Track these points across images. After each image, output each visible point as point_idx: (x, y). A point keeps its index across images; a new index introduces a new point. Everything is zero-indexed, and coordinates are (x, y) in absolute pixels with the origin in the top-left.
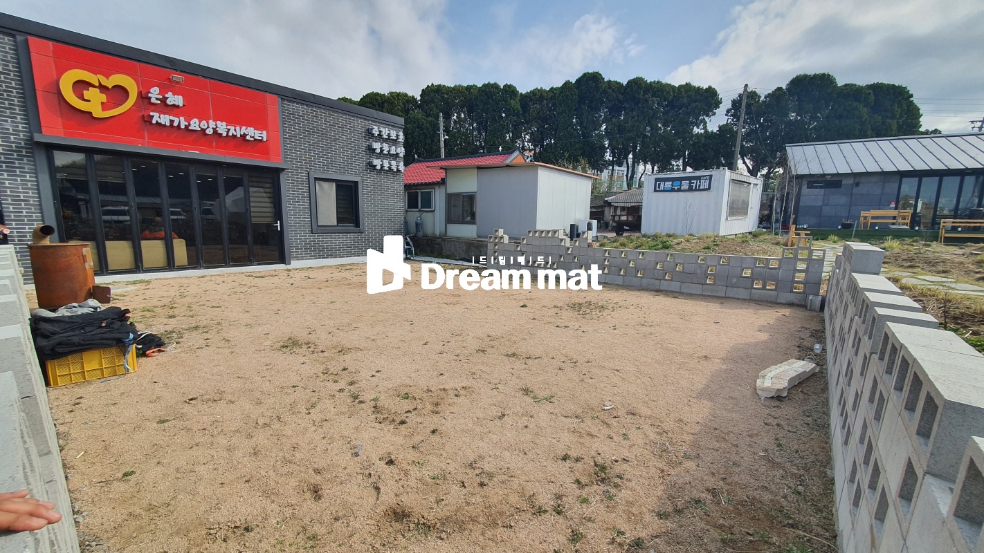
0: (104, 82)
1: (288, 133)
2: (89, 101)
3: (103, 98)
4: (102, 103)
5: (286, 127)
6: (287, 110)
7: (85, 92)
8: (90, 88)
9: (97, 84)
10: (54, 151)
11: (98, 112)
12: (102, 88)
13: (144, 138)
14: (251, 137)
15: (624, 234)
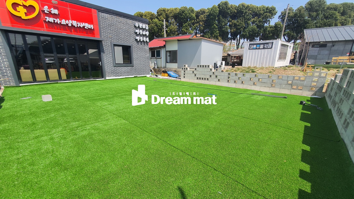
0: (25, 4)
1: (102, 26)
2: (19, 12)
3: (25, 10)
4: (25, 13)
6: (100, 16)
7: (17, 8)
8: (19, 6)
9: (22, 5)
10: (9, 33)
11: (24, 17)
12: (25, 6)
13: (44, 28)
14: (87, 27)
15: (236, 67)
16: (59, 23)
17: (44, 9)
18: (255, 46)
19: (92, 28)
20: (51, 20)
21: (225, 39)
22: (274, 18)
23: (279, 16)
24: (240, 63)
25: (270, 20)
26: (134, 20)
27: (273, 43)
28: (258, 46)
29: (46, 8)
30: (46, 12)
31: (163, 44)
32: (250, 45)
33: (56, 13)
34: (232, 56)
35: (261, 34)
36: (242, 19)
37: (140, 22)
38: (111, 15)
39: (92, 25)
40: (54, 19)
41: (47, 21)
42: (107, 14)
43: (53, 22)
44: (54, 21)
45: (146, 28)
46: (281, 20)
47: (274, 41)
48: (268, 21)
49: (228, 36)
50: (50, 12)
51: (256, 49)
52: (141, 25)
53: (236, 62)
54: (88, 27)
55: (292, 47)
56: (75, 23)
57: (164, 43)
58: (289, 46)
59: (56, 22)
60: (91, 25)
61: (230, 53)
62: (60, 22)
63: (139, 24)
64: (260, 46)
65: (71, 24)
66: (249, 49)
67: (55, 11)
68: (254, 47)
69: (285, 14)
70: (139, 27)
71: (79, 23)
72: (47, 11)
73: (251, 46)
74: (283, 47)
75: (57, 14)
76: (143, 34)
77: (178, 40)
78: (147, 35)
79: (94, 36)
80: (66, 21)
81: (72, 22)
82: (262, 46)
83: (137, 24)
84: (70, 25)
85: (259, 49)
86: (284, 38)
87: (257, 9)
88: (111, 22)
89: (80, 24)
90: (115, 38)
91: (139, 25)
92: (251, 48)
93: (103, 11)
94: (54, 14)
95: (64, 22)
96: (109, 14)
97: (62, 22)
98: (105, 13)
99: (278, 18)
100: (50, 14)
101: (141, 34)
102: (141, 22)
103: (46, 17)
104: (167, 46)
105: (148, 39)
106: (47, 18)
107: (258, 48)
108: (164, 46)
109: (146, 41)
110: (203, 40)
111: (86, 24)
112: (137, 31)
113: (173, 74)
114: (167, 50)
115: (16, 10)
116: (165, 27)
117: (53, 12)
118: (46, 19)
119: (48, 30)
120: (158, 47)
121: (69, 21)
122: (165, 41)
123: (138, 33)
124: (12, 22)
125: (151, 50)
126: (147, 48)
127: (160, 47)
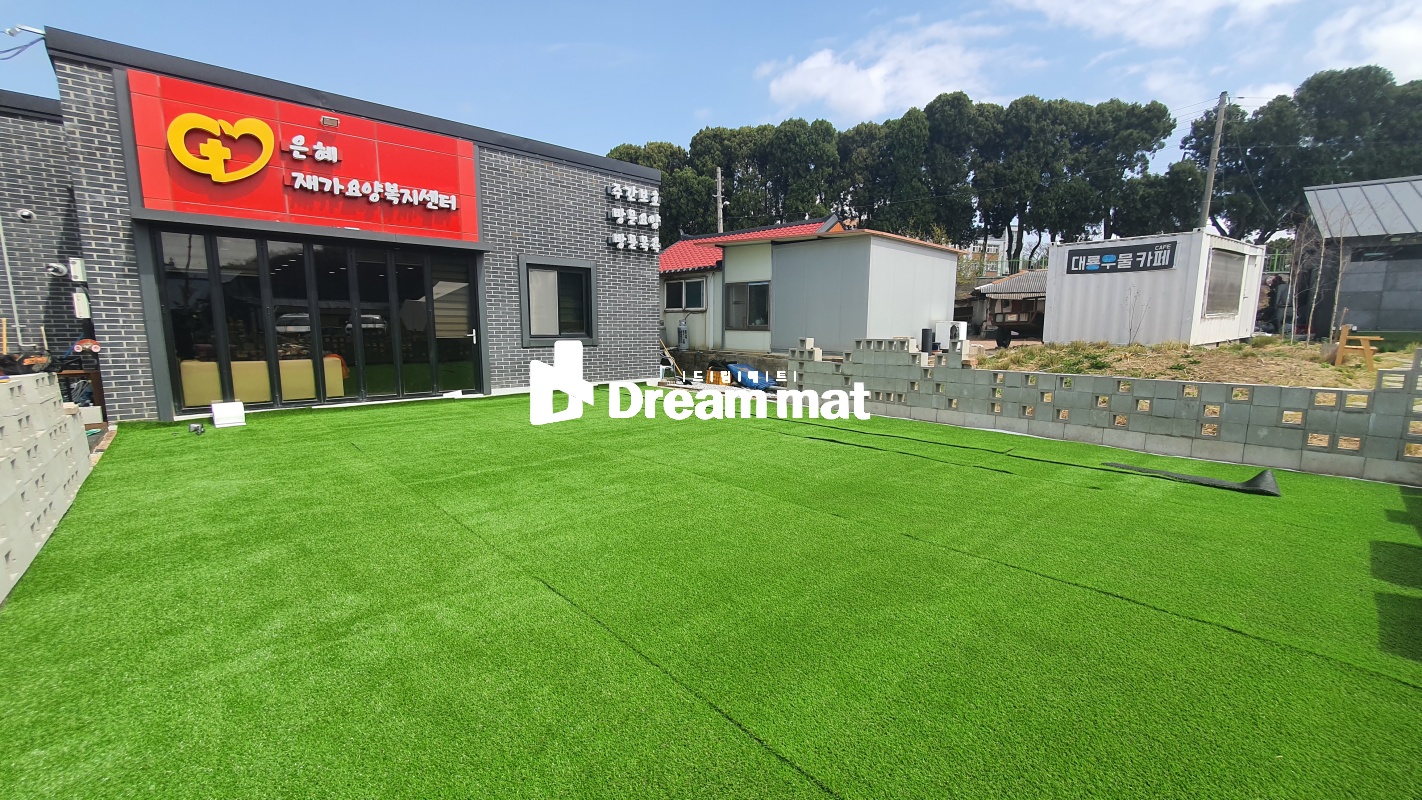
0: (229, 130)
1: (489, 197)
2: (207, 158)
3: (227, 153)
4: (225, 161)
5: (486, 189)
6: (486, 163)
7: (202, 145)
8: (209, 140)
9: (218, 134)
10: (163, 233)
11: (220, 175)
12: (226, 139)
13: (284, 210)
14: (434, 205)
15: (1013, 343)
16: (337, 192)
17: (292, 147)
18: (1094, 261)
19: (454, 208)
20: (312, 182)
21: (961, 234)
22: (1162, 146)
23: (1181, 137)
24: (1033, 328)
25: (1148, 155)
26: (607, 175)
27: (1174, 246)
28: (1106, 258)
29: (298, 143)
30: (296, 155)
31: (711, 256)
32: (1072, 253)
33: (330, 159)
34: (993, 302)
35: (1111, 212)
36: (1029, 156)
37: (628, 179)
38: (524, 157)
39: (453, 197)
40: (322, 180)
41: (297, 186)
42: (510, 154)
43: (316, 189)
44: (322, 185)
45: (650, 202)
46: (1193, 154)
47: (1180, 238)
48: (1138, 160)
49: (970, 222)
50: (311, 156)
51: (1102, 270)
52: (632, 191)
53: (1015, 326)
54: (437, 205)
55: (1260, 261)
56: (392, 191)
57: (718, 254)
58: (1247, 258)
59: (327, 189)
60: (449, 195)
61: (982, 288)
62: (343, 188)
63: (626, 188)
64: (1117, 258)
65: (379, 193)
66: (1069, 271)
67: (327, 153)
68: (1090, 263)
69: (1212, 132)
70: (624, 197)
71: (406, 192)
72: (301, 153)
73: (1077, 261)
74: (1221, 262)
75: (335, 160)
76: (641, 223)
77: (774, 243)
78: (655, 226)
79: (459, 237)
80: (361, 184)
81: (384, 188)
82: (1125, 261)
83: (618, 187)
84: (374, 198)
85: (1114, 269)
86: (1215, 224)
87: (1090, 114)
88: (521, 183)
89: (411, 195)
90: (535, 240)
91: (624, 191)
92: (1077, 265)
93: (497, 147)
94: (325, 161)
95: (354, 188)
96: (516, 155)
97: (347, 189)
98: (503, 152)
99: (1182, 147)
100: (310, 164)
101: (631, 223)
102: (633, 181)
103: (294, 174)
104: (728, 267)
105: (656, 240)
106: (299, 176)
107: (1108, 266)
108: (720, 266)
109: (650, 249)
110: (873, 241)
111: (431, 191)
112: (618, 213)
114: (728, 281)
115: (195, 152)
116: (719, 195)
117: (319, 156)
118: (295, 178)
119: (298, 220)
120: (693, 271)
121: (372, 186)
122: (723, 247)
123: (620, 221)
124: (177, 196)
125: (666, 280)
126: (652, 273)
127: (703, 271)
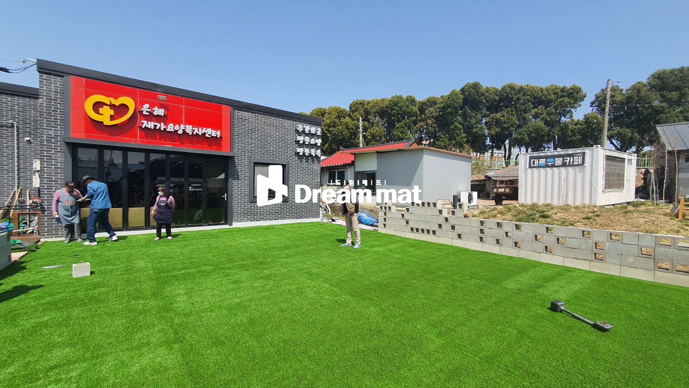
0: (114, 102)
1: (237, 132)
2: (102, 115)
3: (112, 112)
4: (111, 115)
5: (236, 128)
6: (237, 116)
7: (100, 109)
8: (104, 106)
9: (109, 104)
10: (79, 148)
11: (107, 122)
12: (112, 106)
13: (137, 138)
14: (209, 135)
16: (162, 129)
17: (143, 109)
18: (542, 161)
19: (218, 136)
20: (151, 125)
21: (480, 148)
22: (580, 106)
23: (590, 102)
25: (572, 110)
26: (296, 121)
27: (584, 154)
28: (548, 160)
29: (146, 108)
30: (144, 113)
32: (531, 158)
33: (160, 115)
35: (556, 137)
36: (512, 111)
37: (306, 123)
38: (255, 113)
39: (219, 132)
40: (156, 124)
41: (143, 127)
42: (248, 112)
43: (152, 128)
44: (155, 126)
45: (317, 133)
46: (597, 110)
47: (587, 151)
48: (568, 112)
49: (484, 142)
50: (151, 113)
51: (547, 166)
52: (307, 128)
53: (504, 194)
54: (211, 135)
55: (634, 162)
56: (189, 129)
57: (352, 158)
58: (626, 160)
59: (158, 128)
60: (217, 131)
61: (490, 174)
62: (165, 127)
63: (304, 127)
64: (555, 160)
65: (183, 130)
66: (530, 167)
67: (161, 112)
68: (540, 162)
69: (605, 99)
70: (303, 131)
71: (196, 129)
72: (147, 112)
73: (534, 162)
74: (611, 163)
75: (163, 115)
76: (311, 143)
77: (378, 152)
78: (319, 145)
79: (221, 150)
80: (174, 126)
81: (185, 127)
82: (559, 161)
83: (301, 126)
84: (181, 132)
85: (553, 166)
86: (612, 143)
87: (542, 91)
88: (253, 125)
89: (198, 130)
90: (259, 151)
92: (534, 164)
93: (242, 109)
94: (158, 115)
95: (171, 128)
96: (251, 112)
97: (167, 128)
98: (245, 111)
99: (591, 106)
100: (151, 117)
101: (307, 143)
102: (308, 124)
103: (143, 121)
104: (357, 164)
105: (319, 151)
106: (145, 122)
107: (550, 164)
108: (353, 164)
109: (316, 155)
110: (425, 151)
111: (208, 129)
112: (301, 138)
113: (367, 218)
114: (357, 170)
115: (97, 112)
116: (361, 130)
117: (155, 113)
118: (143, 123)
119: (143, 142)
120: (341, 166)
121: (180, 126)
122: (355, 154)
123: (301, 142)
124: (87, 131)
125: (328, 170)
126: (317, 167)
127: (346, 166)
